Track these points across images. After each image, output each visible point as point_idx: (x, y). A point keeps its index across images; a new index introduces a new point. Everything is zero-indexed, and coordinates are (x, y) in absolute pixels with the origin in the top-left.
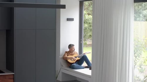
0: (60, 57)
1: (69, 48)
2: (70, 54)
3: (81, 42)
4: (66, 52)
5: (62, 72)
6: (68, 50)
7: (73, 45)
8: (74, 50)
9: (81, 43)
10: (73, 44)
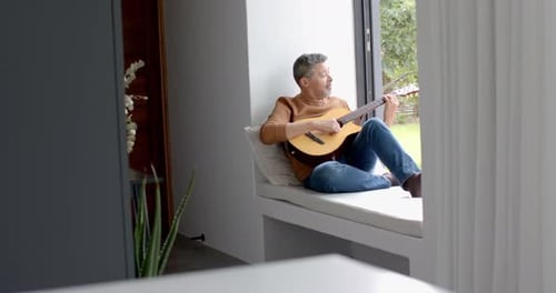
0: (247, 128)
1: (298, 77)
2: (307, 107)
3: (368, 44)
4: (283, 100)
5: (265, 217)
6: (294, 90)
7: (319, 59)
8: (328, 87)
9: (368, 48)
10: (316, 52)
